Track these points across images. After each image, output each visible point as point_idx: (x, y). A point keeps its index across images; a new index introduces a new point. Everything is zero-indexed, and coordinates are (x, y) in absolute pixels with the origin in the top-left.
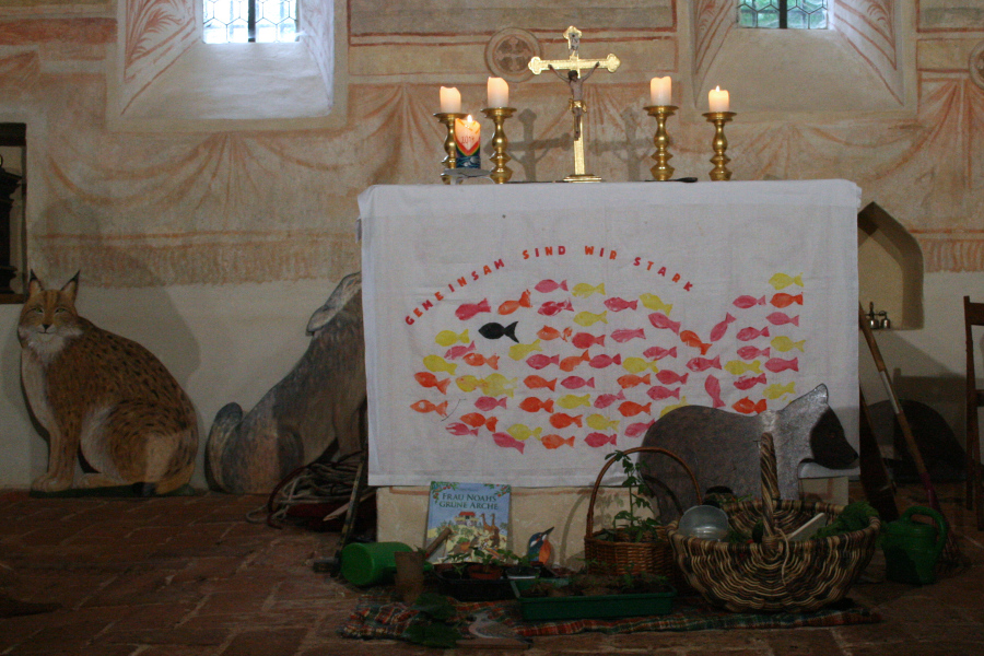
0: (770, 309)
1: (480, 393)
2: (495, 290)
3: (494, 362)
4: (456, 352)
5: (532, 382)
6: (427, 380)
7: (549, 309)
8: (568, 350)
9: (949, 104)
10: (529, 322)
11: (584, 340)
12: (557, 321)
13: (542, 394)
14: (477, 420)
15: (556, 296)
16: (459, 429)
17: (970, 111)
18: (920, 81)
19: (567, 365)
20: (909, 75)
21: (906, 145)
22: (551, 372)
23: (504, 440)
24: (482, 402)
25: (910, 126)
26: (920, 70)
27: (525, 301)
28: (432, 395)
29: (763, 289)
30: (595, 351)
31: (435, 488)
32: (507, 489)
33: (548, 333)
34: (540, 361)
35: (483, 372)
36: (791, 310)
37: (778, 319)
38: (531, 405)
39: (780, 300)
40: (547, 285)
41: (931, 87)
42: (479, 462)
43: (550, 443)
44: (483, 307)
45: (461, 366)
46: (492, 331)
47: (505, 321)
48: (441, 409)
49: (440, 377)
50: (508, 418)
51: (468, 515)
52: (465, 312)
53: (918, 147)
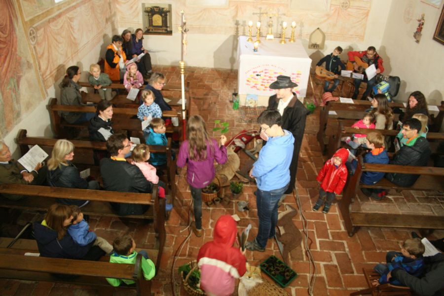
0: (297, 75)
1: (255, 83)
2: (258, 70)
3: (257, 79)
4: (252, 78)
5: (263, 82)
6: (248, 81)
7: (266, 73)
8: (268, 78)
9: (335, 12)
10: (263, 74)
11: (270, 77)
12: (266, 74)
13: (264, 84)
14: (254, 87)
15: (267, 71)
16: (252, 87)
17: (338, 13)
18: (331, 7)
19: (267, 80)
20: (329, 5)
21: (326, 18)
22: (265, 81)
23: (258, 89)
24: (256, 84)
25: (328, 15)
26: (331, 5)
27: (262, 72)
28: (248, 83)
29: (296, 72)
30: (271, 79)
31: (248, 95)
32: (257, 95)
33: (265, 76)
34: (264, 79)
35: (256, 80)
36: (299, 76)
37: (297, 77)
38: (262, 85)
39: (298, 74)
40: (266, 70)
41: (332, 8)
42: (254, 92)
43: (264, 90)
44: (256, 72)
45: (253, 80)
46: (258, 75)
47: (259, 74)
48: (250, 85)
49: (250, 80)
50: (259, 86)
51: (252, 99)
52: (254, 72)
53: (328, 19)
